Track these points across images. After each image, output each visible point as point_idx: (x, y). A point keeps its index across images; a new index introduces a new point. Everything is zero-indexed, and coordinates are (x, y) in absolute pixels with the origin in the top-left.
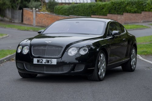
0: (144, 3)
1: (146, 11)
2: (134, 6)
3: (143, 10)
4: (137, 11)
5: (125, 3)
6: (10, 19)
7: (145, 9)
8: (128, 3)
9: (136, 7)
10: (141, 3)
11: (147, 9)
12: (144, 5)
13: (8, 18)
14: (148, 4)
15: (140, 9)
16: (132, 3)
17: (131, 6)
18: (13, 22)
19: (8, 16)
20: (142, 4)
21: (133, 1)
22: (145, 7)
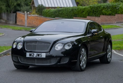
0: (118, 7)
1: (119, 14)
2: (109, 9)
3: (117, 13)
4: (112, 14)
5: (101, 7)
6: (6, 21)
7: (118, 12)
8: (104, 7)
9: (111, 10)
10: (114, 7)
11: (120, 12)
12: (117, 8)
13: (4, 20)
14: (120, 8)
15: (114, 12)
16: (107, 7)
17: (107, 9)
18: (8, 23)
19: (4, 18)
20: (116, 8)
21: (108, 6)
22: (118, 10)
